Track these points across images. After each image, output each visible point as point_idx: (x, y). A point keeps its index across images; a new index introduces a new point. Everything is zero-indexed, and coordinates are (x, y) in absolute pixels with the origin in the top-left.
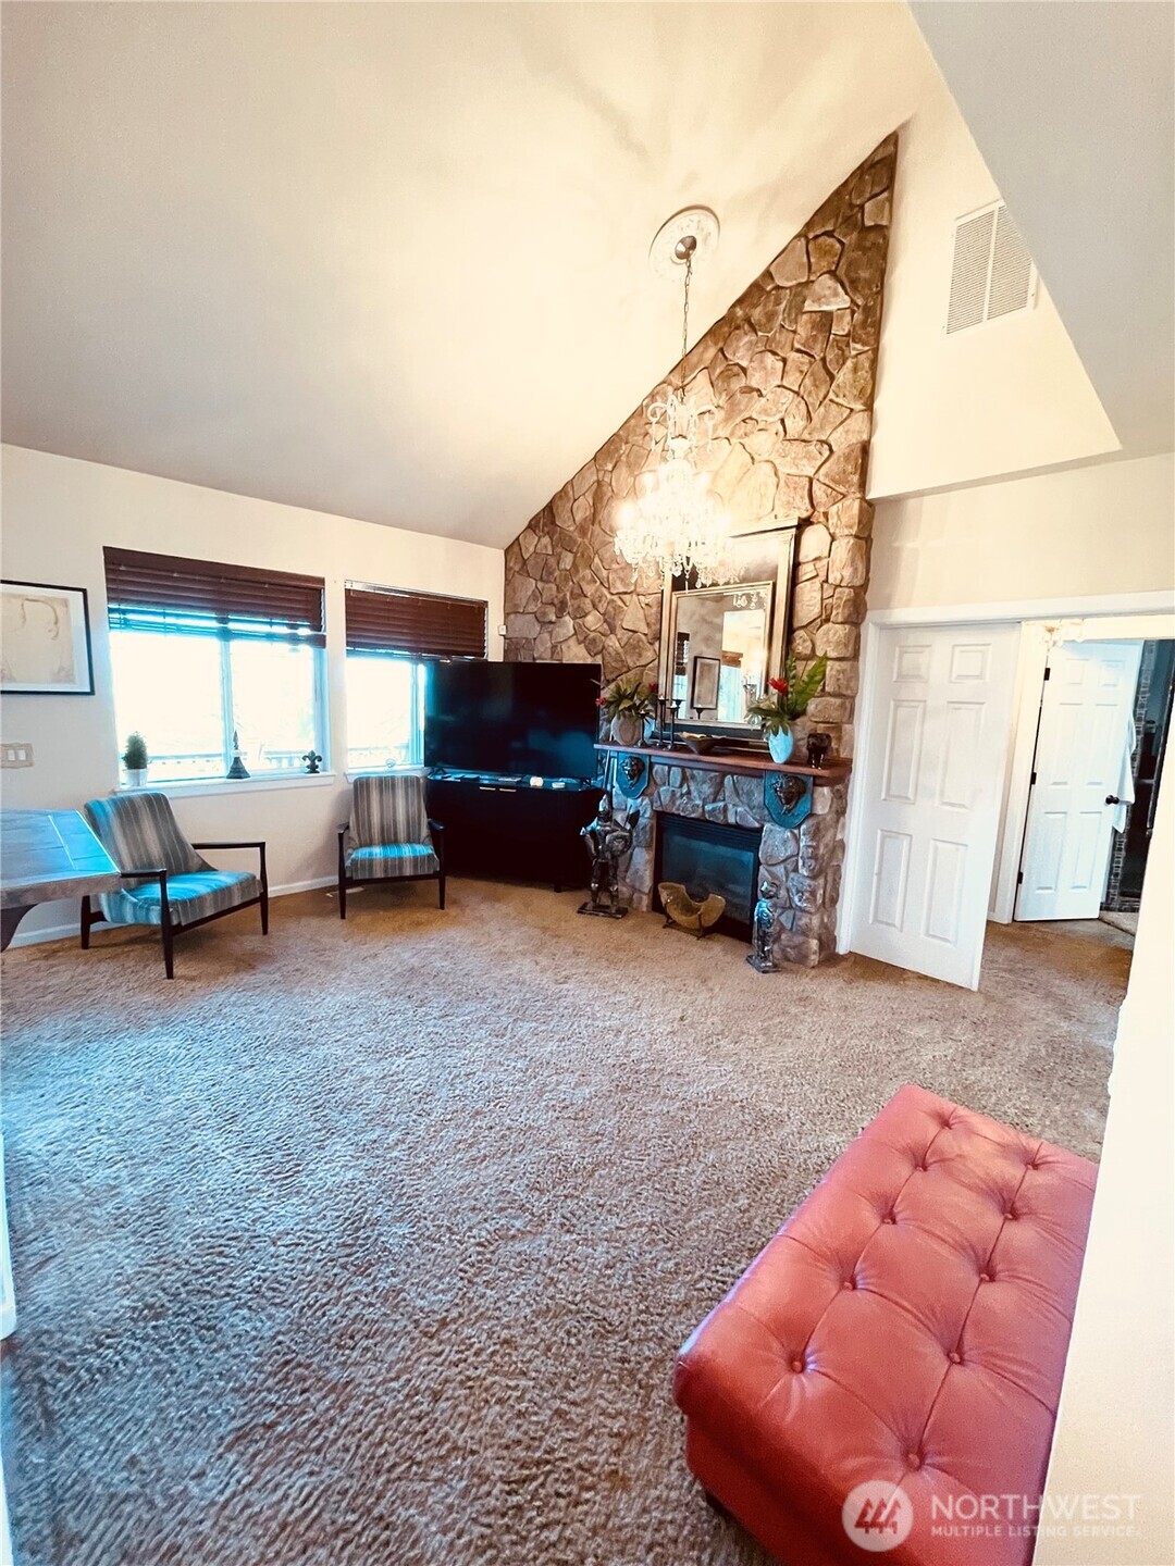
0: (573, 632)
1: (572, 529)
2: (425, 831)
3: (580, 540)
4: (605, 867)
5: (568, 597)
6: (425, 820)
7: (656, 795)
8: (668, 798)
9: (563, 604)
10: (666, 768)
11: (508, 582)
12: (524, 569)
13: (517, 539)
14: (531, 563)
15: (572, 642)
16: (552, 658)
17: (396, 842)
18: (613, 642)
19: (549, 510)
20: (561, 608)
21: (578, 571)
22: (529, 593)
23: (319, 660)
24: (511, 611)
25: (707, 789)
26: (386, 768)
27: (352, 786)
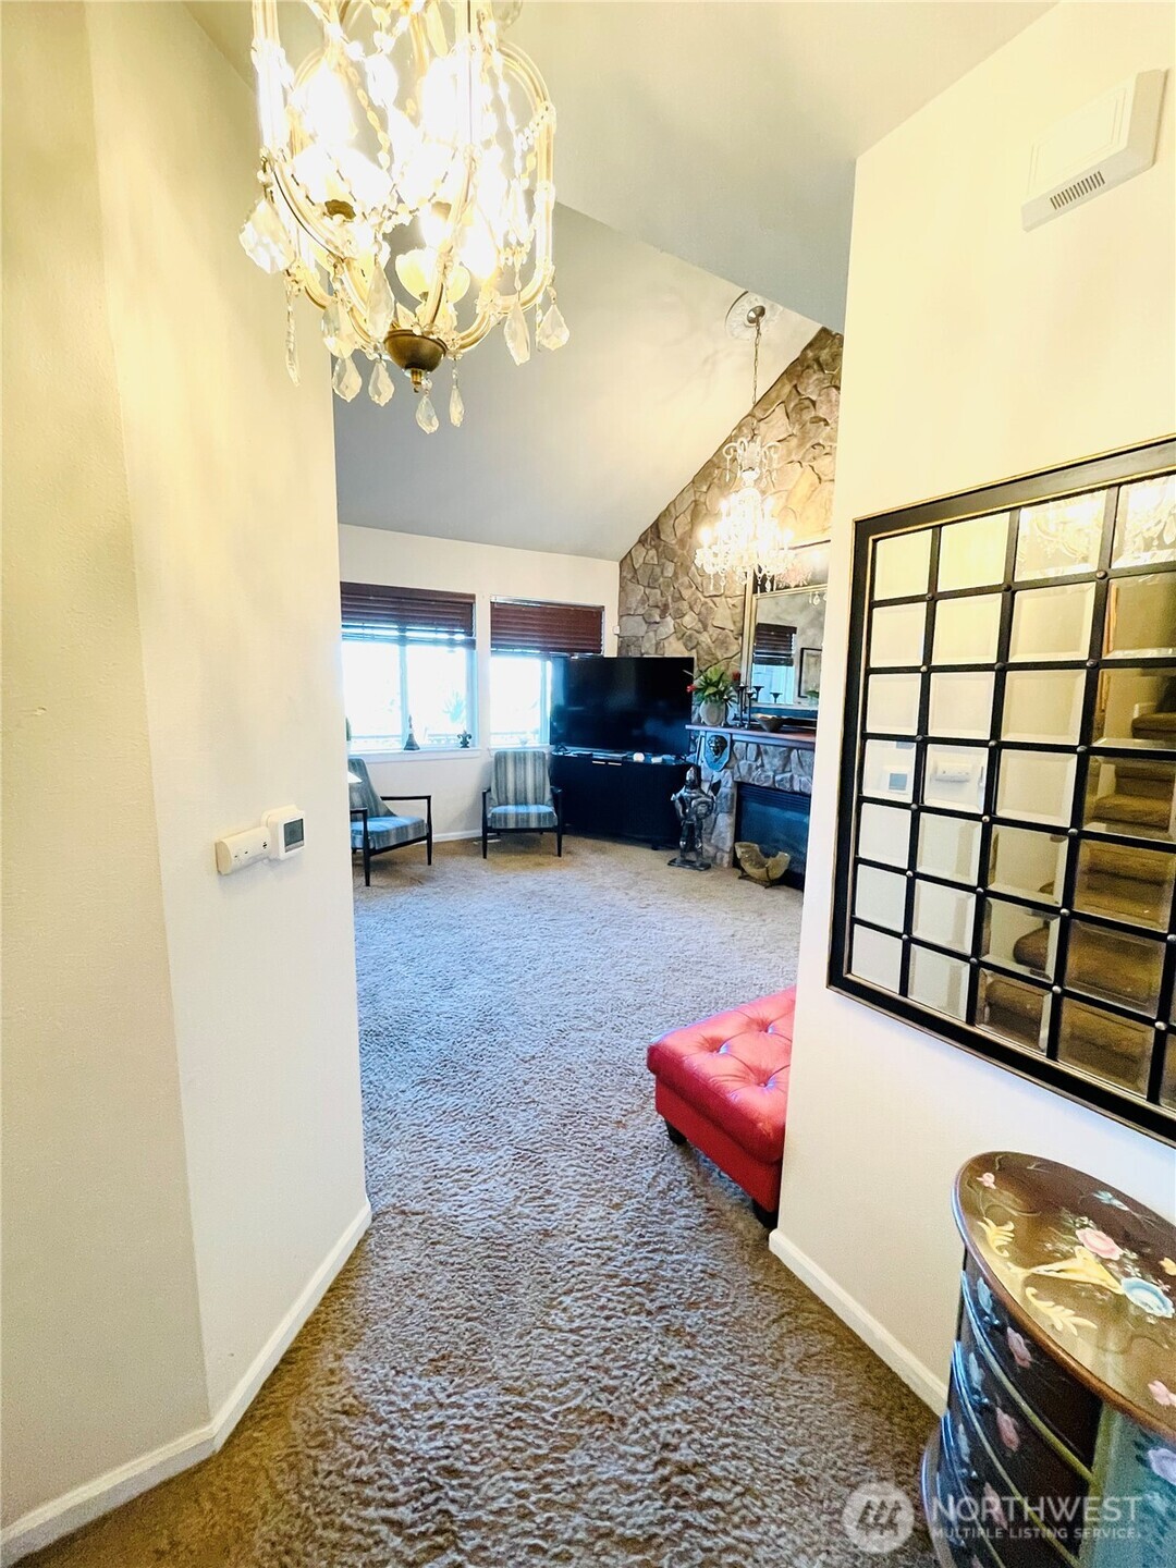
0: (673, 630)
1: (674, 542)
2: (548, 796)
3: (680, 552)
4: (691, 827)
5: (670, 600)
6: (548, 787)
7: (736, 768)
8: (746, 770)
9: (666, 606)
10: (744, 745)
11: (622, 588)
12: (635, 579)
13: (630, 552)
14: (640, 572)
15: (672, 639)
16: (656, 653)
17: (526, 803)
18: (705, 638)
19: (656, 528)
20: (664, 610)
21: (677, 578)
22: (639, 598)
23: (471, 657)
24: (624, 613)
25: (777, 762)
26: (520, 746)
27: (493, 759)
